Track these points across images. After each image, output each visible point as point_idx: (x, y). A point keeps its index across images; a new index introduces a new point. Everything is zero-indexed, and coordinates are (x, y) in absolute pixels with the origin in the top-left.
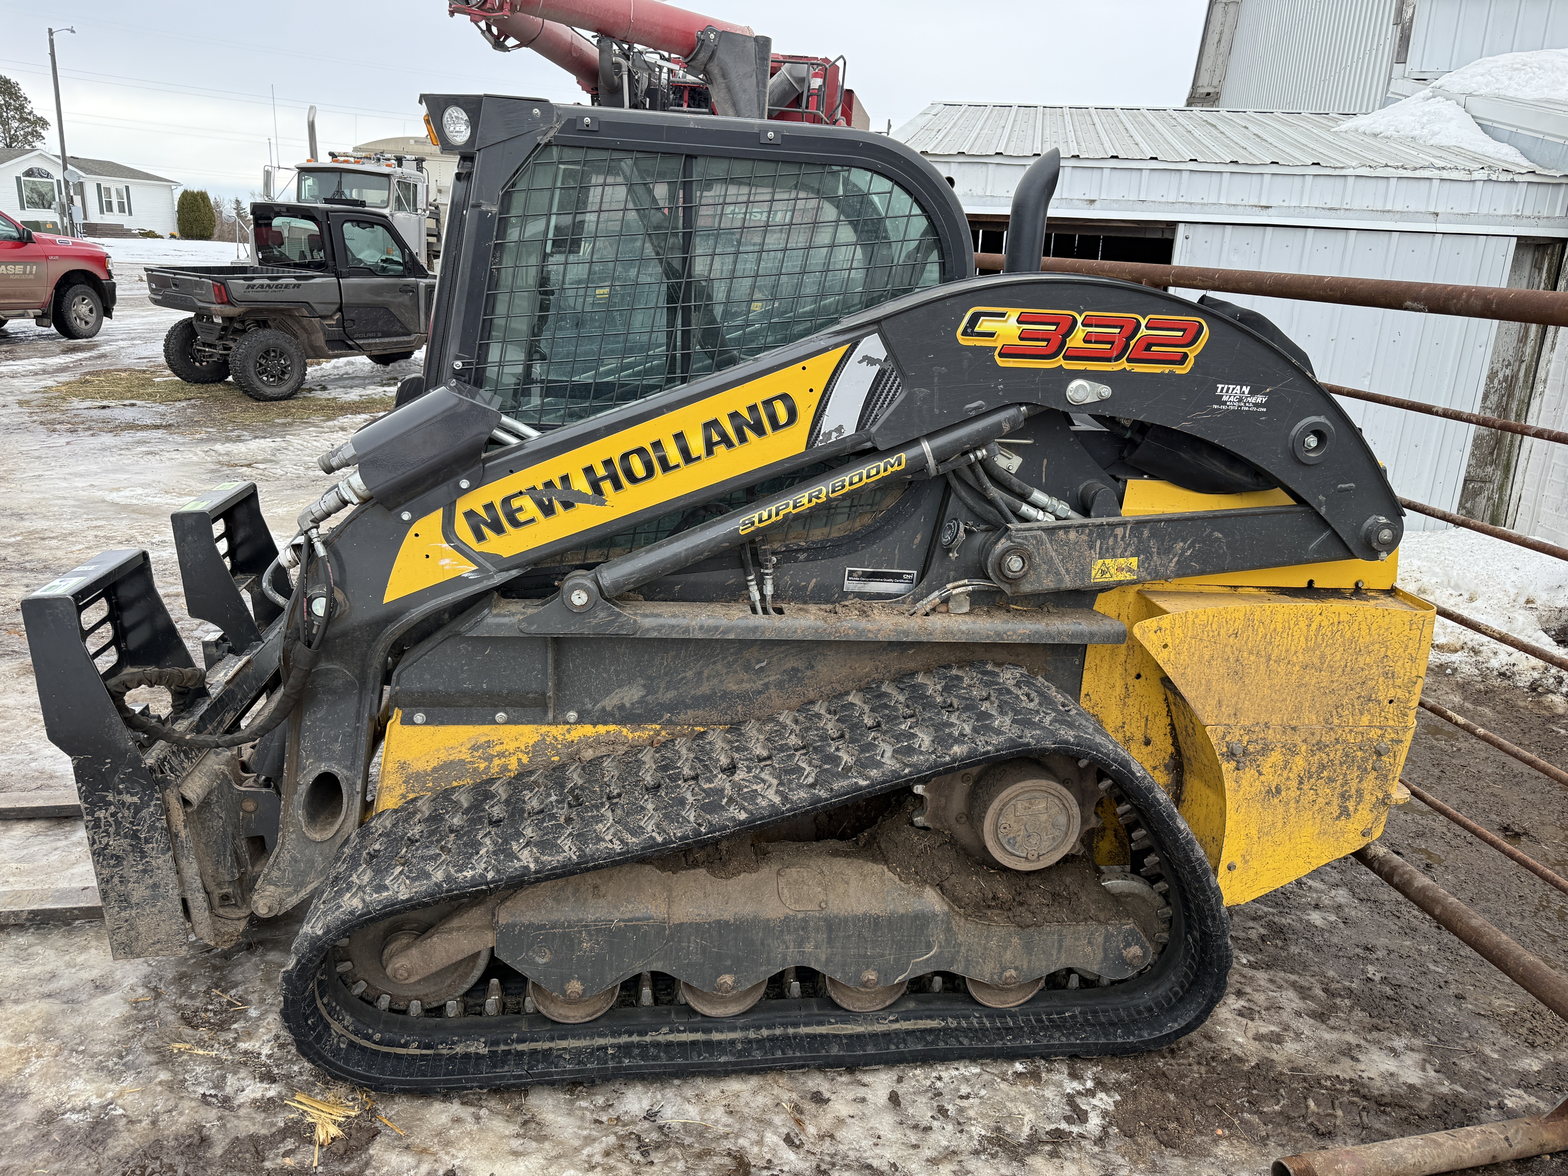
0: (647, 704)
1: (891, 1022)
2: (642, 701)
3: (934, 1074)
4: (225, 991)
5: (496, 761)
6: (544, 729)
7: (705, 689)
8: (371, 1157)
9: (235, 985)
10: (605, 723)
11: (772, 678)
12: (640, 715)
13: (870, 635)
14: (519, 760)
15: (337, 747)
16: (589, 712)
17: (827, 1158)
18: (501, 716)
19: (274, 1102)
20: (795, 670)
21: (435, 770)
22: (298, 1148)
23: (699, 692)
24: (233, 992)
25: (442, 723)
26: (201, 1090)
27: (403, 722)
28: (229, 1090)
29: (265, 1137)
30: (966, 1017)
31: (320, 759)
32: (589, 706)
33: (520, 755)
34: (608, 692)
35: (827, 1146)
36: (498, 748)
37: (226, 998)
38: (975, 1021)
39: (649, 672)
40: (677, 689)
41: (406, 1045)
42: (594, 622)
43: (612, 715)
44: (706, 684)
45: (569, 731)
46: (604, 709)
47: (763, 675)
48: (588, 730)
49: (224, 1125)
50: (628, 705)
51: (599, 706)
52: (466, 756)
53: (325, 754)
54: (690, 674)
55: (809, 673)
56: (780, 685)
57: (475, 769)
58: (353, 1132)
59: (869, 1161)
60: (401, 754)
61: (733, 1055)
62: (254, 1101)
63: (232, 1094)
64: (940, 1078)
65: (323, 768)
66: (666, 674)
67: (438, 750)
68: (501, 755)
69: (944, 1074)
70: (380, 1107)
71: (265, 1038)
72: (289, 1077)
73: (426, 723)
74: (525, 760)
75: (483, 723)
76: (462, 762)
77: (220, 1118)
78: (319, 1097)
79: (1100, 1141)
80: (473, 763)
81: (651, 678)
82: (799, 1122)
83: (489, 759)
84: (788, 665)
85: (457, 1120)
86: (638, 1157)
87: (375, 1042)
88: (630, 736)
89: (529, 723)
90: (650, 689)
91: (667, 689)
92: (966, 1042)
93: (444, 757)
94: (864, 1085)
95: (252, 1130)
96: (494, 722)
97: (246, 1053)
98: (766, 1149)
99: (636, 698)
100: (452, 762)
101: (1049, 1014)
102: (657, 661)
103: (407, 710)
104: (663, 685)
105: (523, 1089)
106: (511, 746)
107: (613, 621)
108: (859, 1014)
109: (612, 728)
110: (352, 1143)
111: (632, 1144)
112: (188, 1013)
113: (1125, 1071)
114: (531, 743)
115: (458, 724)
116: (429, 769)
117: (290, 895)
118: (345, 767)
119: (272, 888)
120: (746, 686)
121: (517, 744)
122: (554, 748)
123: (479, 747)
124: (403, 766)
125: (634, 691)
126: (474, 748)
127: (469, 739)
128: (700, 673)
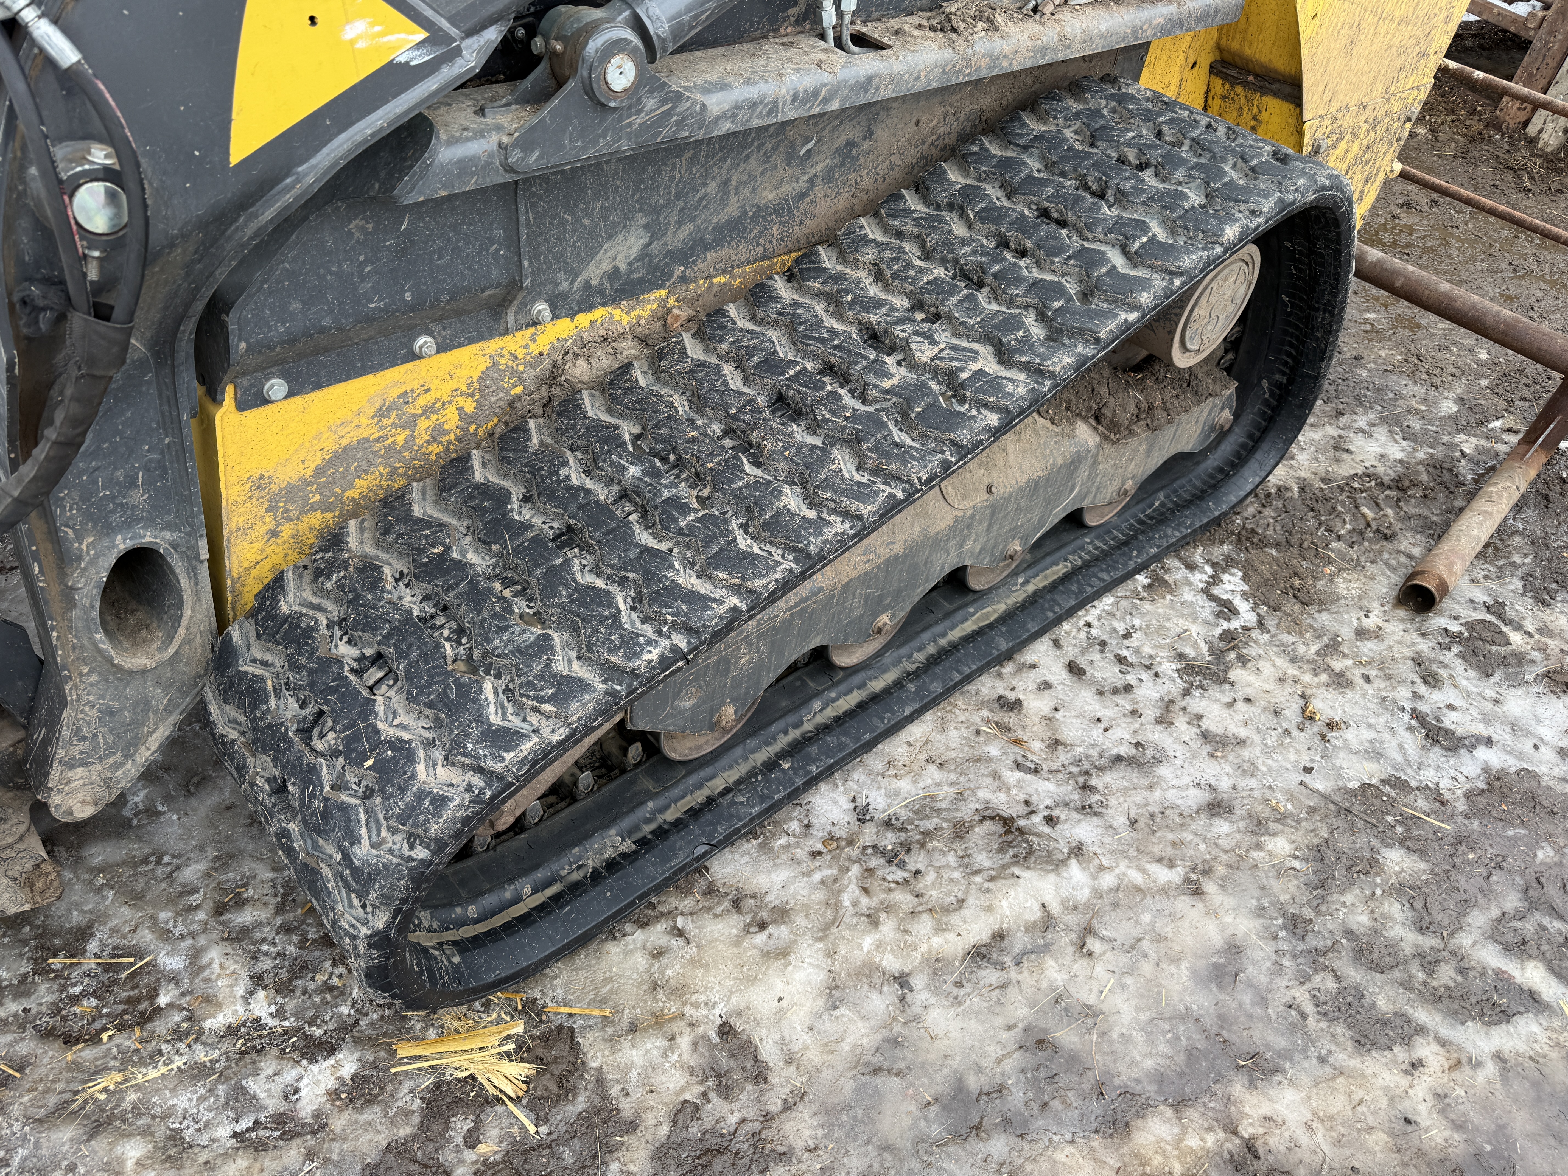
0: (651, 257)
1: (1023, 585)
2: (644, 255)
3: (1082, 623)
4: (75, 950)
5: (424, 424)
6: (494, 345)
7: (732, 210)
8: (600, 1070)
9: (84, 933)
10: (590, 308)
11: (819, 168)
12: (641, 281)
13: (1005, 64)
14: (460, 409)
15: (139, 497)
16: (563, 296)
17: (1075, 770)
18: (424, 342)
19: (366, 1079)
20: (850, 144)
21: (319, 471)
22: (478, 1121)
23: (723, 218)
24: (93, 946)
25: (318, 386)
26: (223, 1132)
27: (242, 406)
28: (273, 1104)
29: (415, 1138)
30: (1082, 548)
31: (108, 530)
32: (565, 285)
33: (461, 401)
34: (592, 253)
35: (1063, 757)
36: (422, 401)
37: (90, 963)
38: (1090, 548)
39: (653, 201)
40: (693, 219)
41: (517, 899)
42: (638, 120)
43: (600, 292)
44: (733, 200)
45: (533, 339)
46: (587, 285)
47: (809, 164)
48: (565, 328)
49: (327, 1160)
50: (623, 267)
51: (579, 282)
52: (370, 431)
53: (115, 519)
54: (712, 187)
55: (866, 146)
56: (828, 176)
57: (388, 448)
58: (540, 1052)
59: (1115, 751)
60: (253, 466)
61: (913, 700)
62: (333, 1095)
63: (283, 1107)
64: (1089, 625)
65: (122, 544)
66: (678, 197)
67: (318, 436)
68: (429, 410)
69: (1089, 619)
70: (535, 993)
71: (240, 991)
72: (347, 1028)
73: (290, 395)
74: (470, 406)
75: (394, 364)
76: (364, 443)
77: (310, 1156)
78: (432, 1033)
79: (1261, 624)
80: (384, 438)
81: (656, 211)
82: (1018, 742)
83: (411, 423)
84: (841, 141)
85: (658, 954)
86: (900, 875)
87: (477, 921)
88: (626, 319)
89: (471, 341)
90: (654, 231)
91: (680, 223)
92: (1105, 576)
93: (331, 444)
94: (1034, 666)
95: (382, 1140)
96: (413, 356)
97: (232, 1031)
98: (1014, 791)
99: (634, 252)
100: (346, 449)
101: (1144, 511)
102: (665, 178)
103: (245, 382)
104: (673, 219)
105: (699, 866)
106: (443, 391)
107: (668, 114)
108: (990, 590)
109: (598, 313)
110: (557, 1070)
111: (875, 862)
112: (44, 1021)
113: (1222, 542)
114: (476, 375)
115: (348, 378)
116: (309, 473)
117: (117, 766)
118: (168, 527)
119: (80, 771)
120: (787, 189)
121: (452, 385)
122: (513, 373)
123: (390, 409)
124: (259, 484)
125: (632, 239)
126: (381, 413)
127: (371, 401)
128: (726, 183)
